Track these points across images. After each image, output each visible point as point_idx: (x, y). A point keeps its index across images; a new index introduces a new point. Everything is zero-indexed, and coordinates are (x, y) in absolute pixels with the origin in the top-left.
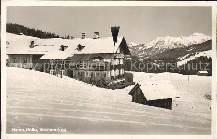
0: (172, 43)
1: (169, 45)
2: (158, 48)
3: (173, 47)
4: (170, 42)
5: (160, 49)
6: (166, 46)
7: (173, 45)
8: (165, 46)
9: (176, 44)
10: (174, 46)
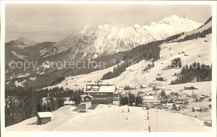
0: (113, 40)
1: (105, 45)
2: (83, 54)
3: (115, 50)
4: (110, 37)
5: (85, 55)
6: (100, 48)
7: (115, 45)
8: (97, 48)
9: (121, 44)
10: (117, 48)
